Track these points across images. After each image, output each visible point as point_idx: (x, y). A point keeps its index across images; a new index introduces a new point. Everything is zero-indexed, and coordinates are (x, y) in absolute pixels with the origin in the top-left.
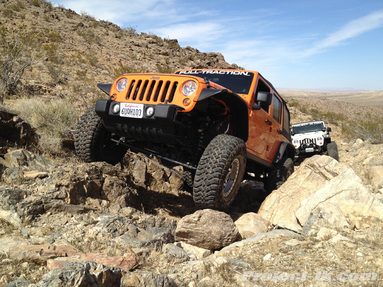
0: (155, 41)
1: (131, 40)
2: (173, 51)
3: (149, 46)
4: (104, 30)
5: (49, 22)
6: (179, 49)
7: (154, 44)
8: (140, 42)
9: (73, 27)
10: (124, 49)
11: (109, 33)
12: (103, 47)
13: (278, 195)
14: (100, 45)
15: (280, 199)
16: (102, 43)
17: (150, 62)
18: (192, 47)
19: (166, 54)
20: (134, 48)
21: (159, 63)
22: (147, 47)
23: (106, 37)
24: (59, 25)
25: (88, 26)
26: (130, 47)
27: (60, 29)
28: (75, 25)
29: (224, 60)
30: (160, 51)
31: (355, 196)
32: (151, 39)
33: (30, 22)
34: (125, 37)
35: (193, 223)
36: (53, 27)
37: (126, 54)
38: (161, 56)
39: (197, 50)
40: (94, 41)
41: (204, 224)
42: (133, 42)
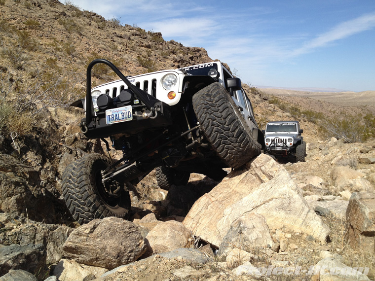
0: (138, 33)
1: (114, 31)
2: (156, 44)
3: (132, 38)
4: (87, 20)
5: (30, 9)
6: (162, 42)
7: (137, 36)
8: (123, 34)
9: (54, 15)
10: (106, 40)
11: (92, 24)
12: (84, 37)
14: (81, 35)
16: (83, 33)
17: (131, 53)
18: (176, 41)
19: (149, 47)
20: (116, 39)
21: (141, 55)
22: (129, 38)
23: (88, 27)
24: (40, 13)
25: (71, 15)
26: (112, 38)
27: (40, 17)
28: (57, 14)
29: (207, 55)
30: (143, 43)
31: (286, 207)
32: (134, 31)
33: (8, 9)
34: (108, 28)
35: (84, 236)
36: (33, 14)
37: (108, 44)
38: (143, 48)
39: (181, 44)
40: (75, 31)
41: (98, 237)
42: (115, 33)
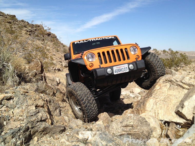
0: (1, 14)
13: (154, 101)
15: (157, 103)
19: (10, 23)
21: (6, 27)
39: (28, 22)
